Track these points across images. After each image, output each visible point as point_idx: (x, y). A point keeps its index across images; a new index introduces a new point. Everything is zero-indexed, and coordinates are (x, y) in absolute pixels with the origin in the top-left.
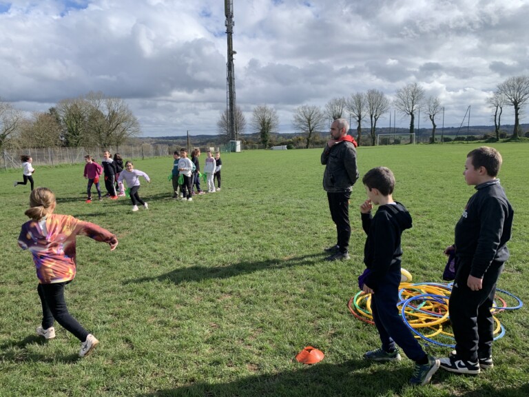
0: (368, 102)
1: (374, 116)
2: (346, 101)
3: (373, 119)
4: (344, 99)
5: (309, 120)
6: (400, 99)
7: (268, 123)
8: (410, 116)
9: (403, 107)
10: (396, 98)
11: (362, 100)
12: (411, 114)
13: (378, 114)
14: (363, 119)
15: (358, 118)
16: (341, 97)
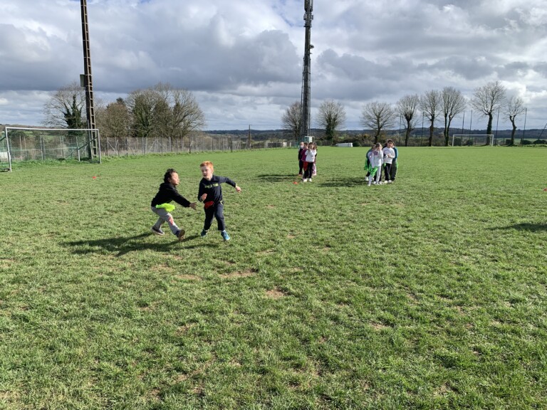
0: (443, 101)
1: (448, 115)
2: (419, 98)
3: (448, 118)
4: (417, 97)
5: (378, 117)
6: (478, 98)
7: (335, 119)
8: (488, 116)
9: (480, 107)
10: (473, 98)
11: (437, 99)
12: (490, 114)
13: (453, 114)
14: (437, 118)
15: (431, 117)
16: (414, 95)
